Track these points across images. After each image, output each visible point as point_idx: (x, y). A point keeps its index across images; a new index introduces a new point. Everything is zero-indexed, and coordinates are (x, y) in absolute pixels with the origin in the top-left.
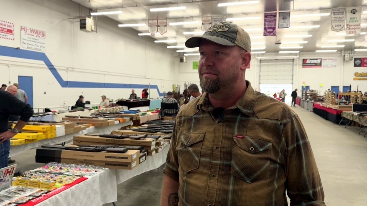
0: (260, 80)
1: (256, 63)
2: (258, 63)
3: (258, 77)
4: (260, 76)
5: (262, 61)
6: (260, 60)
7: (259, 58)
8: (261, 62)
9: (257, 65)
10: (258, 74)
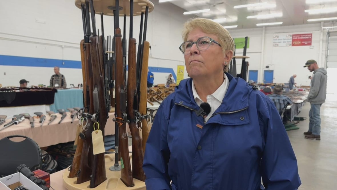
0: (327, 62)
1: (322, 37)
2: (325, 38)
3: (324, 57)
4: (327, 57)
5: (331, 34)
6: (329, 33)
7: (327, 28)
8: (329, 36)
9: (323, 41)
10: (324, 53)
